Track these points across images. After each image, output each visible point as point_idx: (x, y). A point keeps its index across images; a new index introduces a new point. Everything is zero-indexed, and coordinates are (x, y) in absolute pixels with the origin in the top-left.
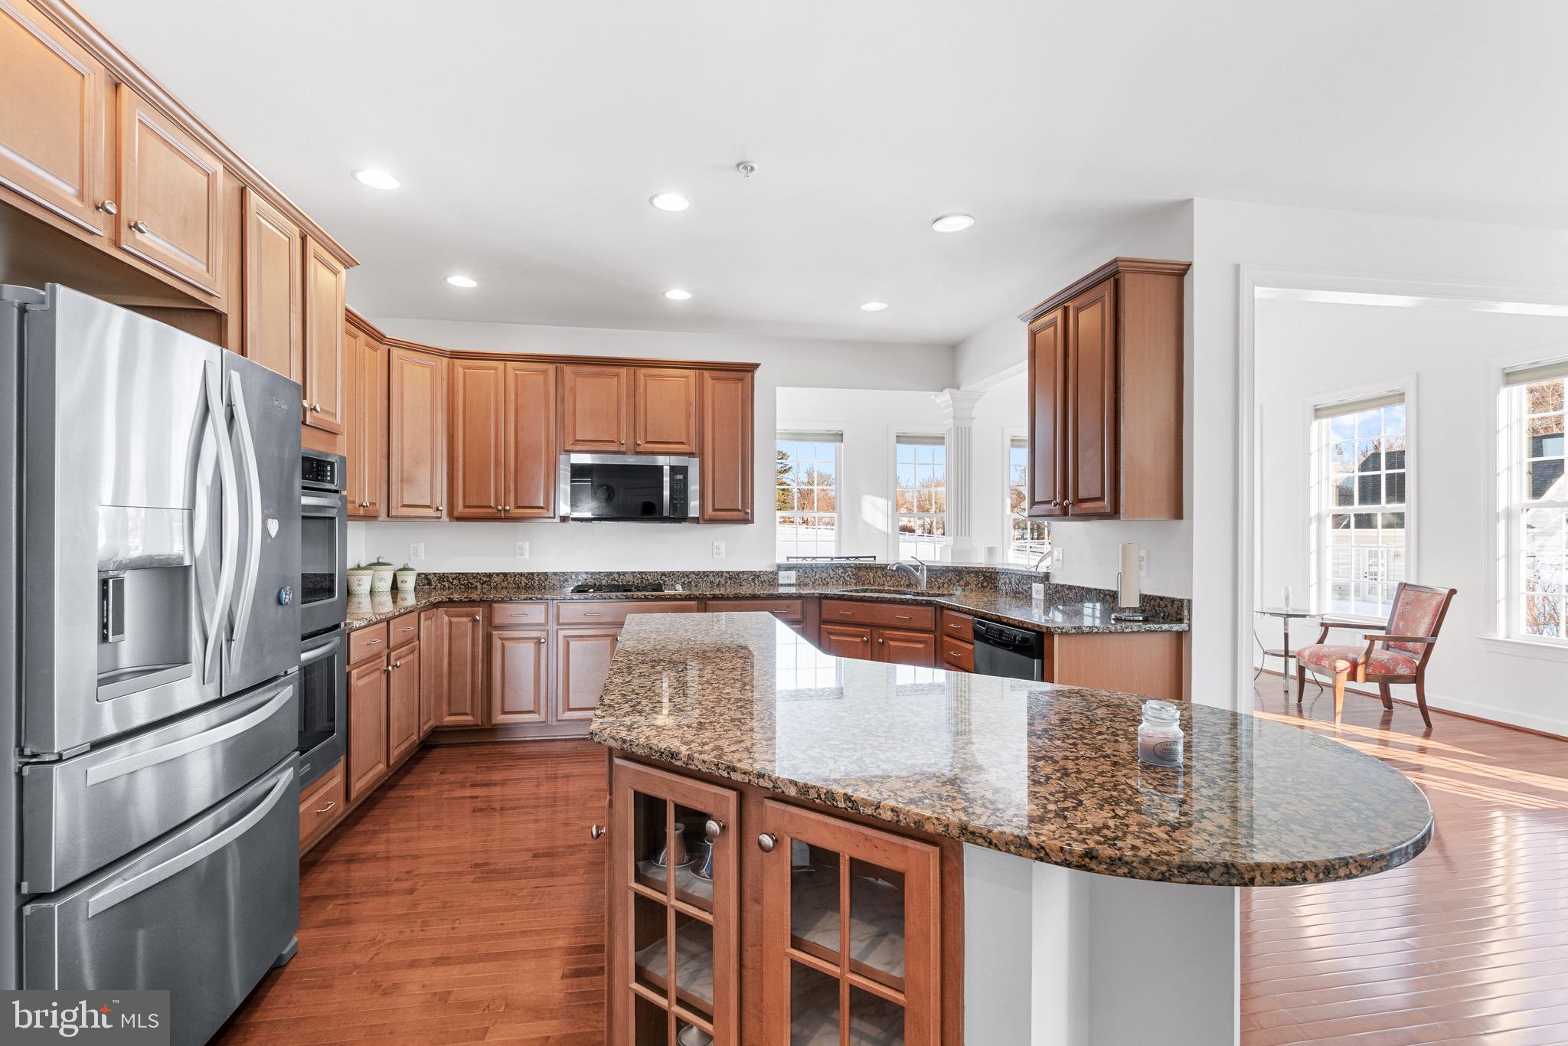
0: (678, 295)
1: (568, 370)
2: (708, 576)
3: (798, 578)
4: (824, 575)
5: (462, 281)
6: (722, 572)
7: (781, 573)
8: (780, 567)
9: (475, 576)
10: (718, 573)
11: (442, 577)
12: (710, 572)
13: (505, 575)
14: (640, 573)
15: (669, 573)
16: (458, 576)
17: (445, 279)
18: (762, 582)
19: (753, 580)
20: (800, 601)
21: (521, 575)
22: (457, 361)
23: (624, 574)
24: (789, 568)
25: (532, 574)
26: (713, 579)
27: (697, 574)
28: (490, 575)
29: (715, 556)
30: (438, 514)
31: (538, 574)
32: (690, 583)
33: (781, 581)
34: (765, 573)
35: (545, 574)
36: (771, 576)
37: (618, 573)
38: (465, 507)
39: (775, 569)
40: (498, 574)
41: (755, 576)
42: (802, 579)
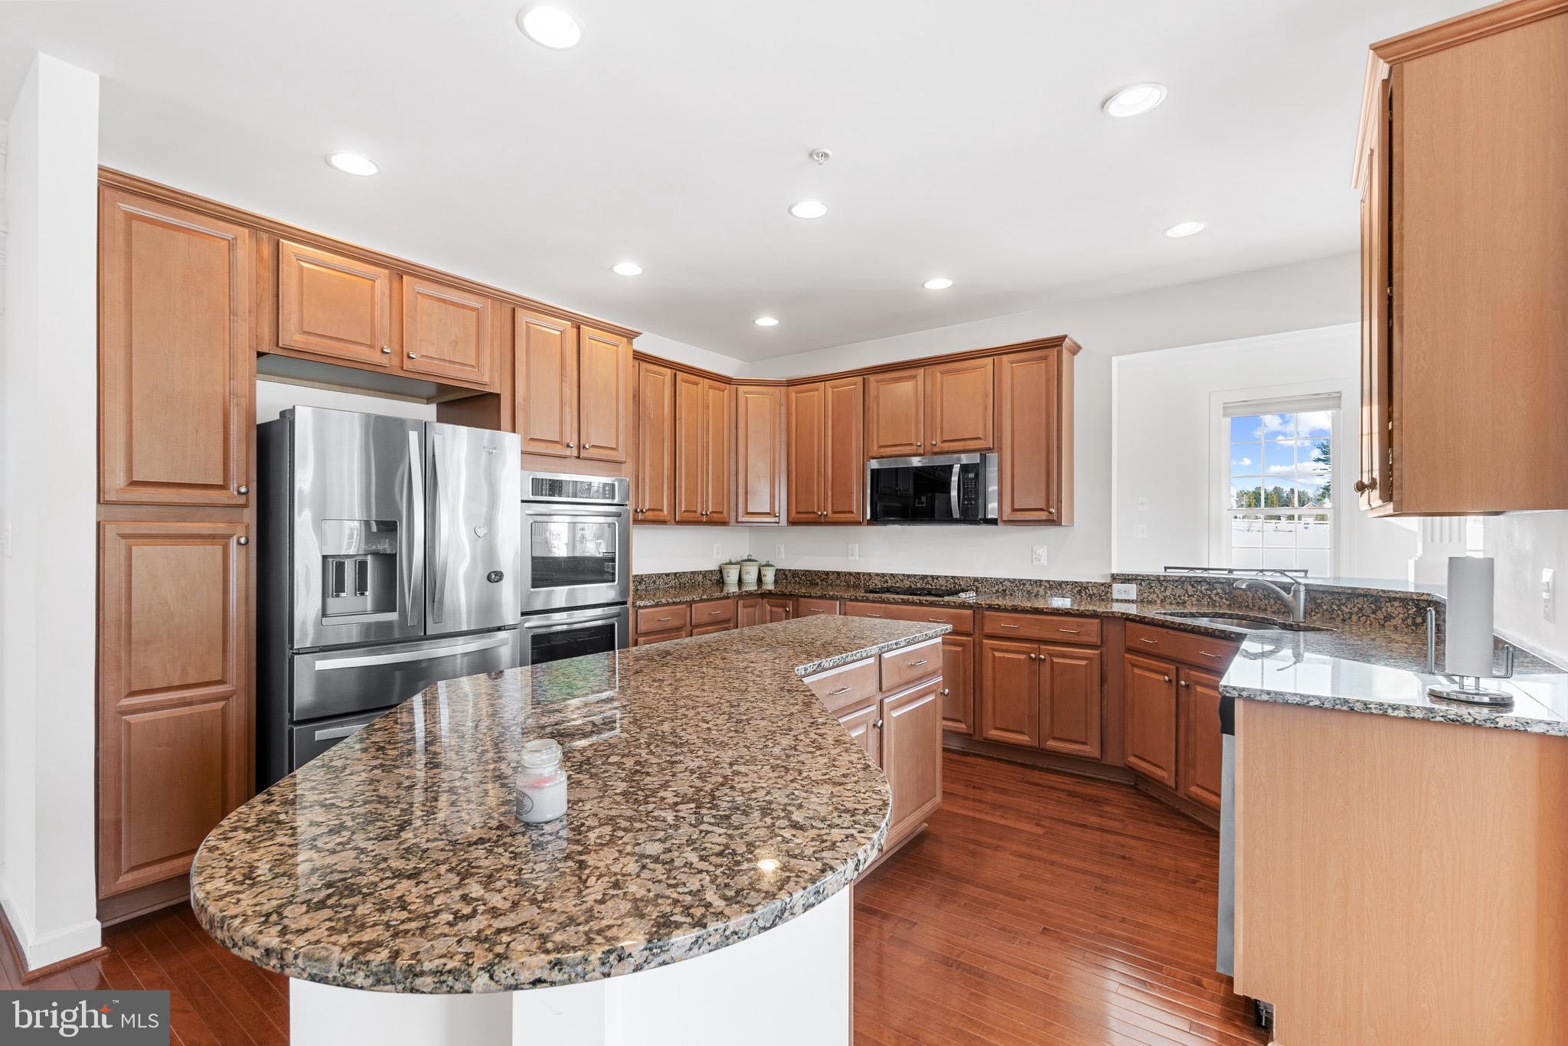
0: (938, 284)
1: (872, 378)
2: (1024, 585)
3: (1140, 593)
4: (1179, 592)
5: (767, 321)
6: (1041, 581)
7: (1117, 587)
8: (1115, 578)
9: (817, 573)
10: (1036, 582)
11: (795, 573)
12: (1027, 581)
13: (838, 573)
14: (953, 578)
15: (982, 579)
16: (807, 573)
17: (754, 322)
18: (1090, 596)
19: (1079, 592)
20: (1096, 621)
21: (850, 574)
22: (791, 388)
23: (938, 577)
24: (1126, 579)
25: (859, 574)
26: (1030, 588)
27: (1013, 581)
28: (827, 573)
29: (1035, 563)
30: (777, 519)
31: (864, 574)
32: (1004, 591)
33: (1115, 596)
34: (1095, 585)
35: (869, 574)
36: (1102, 588)
37: (932, 576)
38: (797, 513)
39: (1108, 580)
40: (833, 573)
41: (1080, 589)
42: (1146, 595)
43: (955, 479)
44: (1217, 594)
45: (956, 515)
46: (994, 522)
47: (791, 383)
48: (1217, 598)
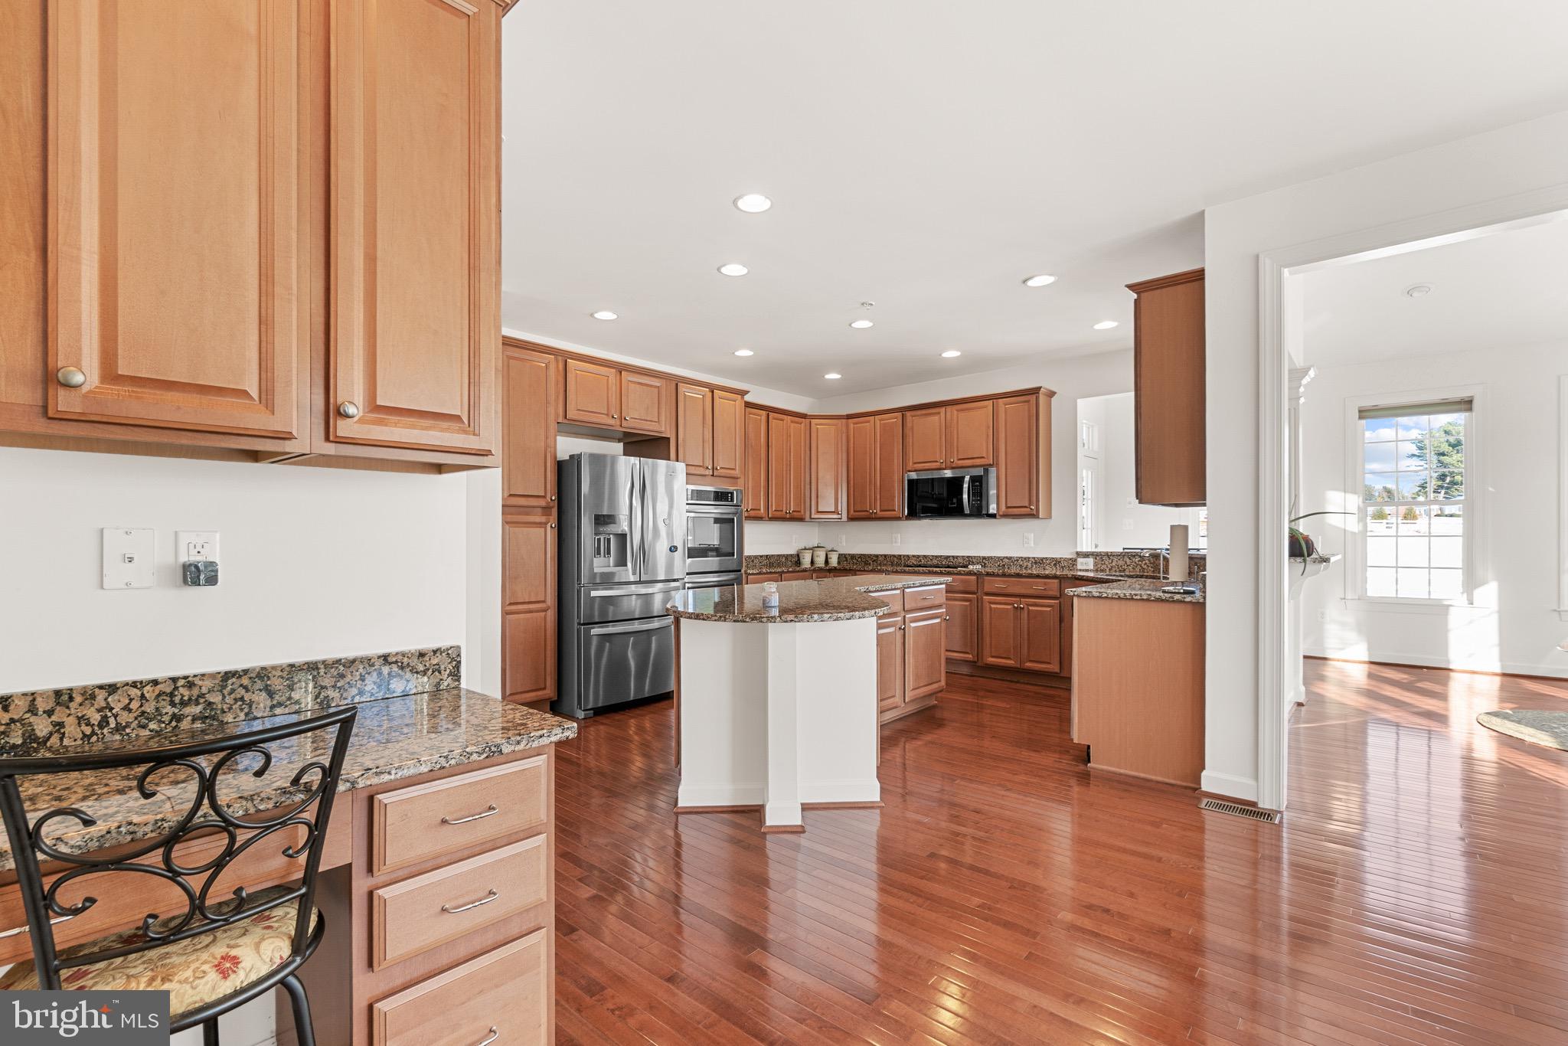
0: (951, 354)
1: (908, 414)
2: (1018, 560)
3: (1095, 564)
4: (1121, 563)
5: (833, 376)
6: (1029, 558)
7: (1080, 560)
8: (1078, 554)
9: (869, 556)
10: (1025, 558)
11: (853, 556)
12: (1020, 558)
13: (885, 556)
14: (968, 557)
15: (989, 557)
16: (861, 556)
17: (823, 377)
18: (1062, 567)
19: (1055, 565)
20: (1056, 581)
21: (894, 556)
22: (850, 420)
23: (957, 557)
24: (1086, 555)
25: (900, 556)
26: (1021, 563)
27: (1010, 558)
28: (877, 556)
29: (1026, 545)
30: (839, 516)
31: (904, 556)
32: (1004, 565)
33: (1079, 567)
34: (1066, 560)
35: (908, 556)
36: (1070, 562)
37: (953, 556)
38: (855, 511)
39: (1074, 556)
40: (881, 555)
41: (1056, 562)
42: (1099, 566)
43: (966, 486)
44: (1146, 563)
45: (967, 511)
46: (993, 516)
47: (849, 417)
48: (1145, 567)
